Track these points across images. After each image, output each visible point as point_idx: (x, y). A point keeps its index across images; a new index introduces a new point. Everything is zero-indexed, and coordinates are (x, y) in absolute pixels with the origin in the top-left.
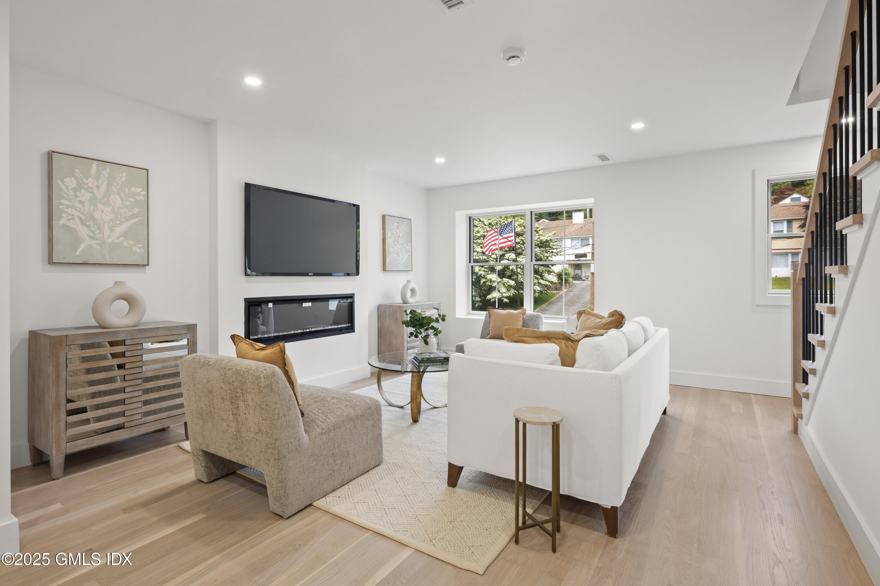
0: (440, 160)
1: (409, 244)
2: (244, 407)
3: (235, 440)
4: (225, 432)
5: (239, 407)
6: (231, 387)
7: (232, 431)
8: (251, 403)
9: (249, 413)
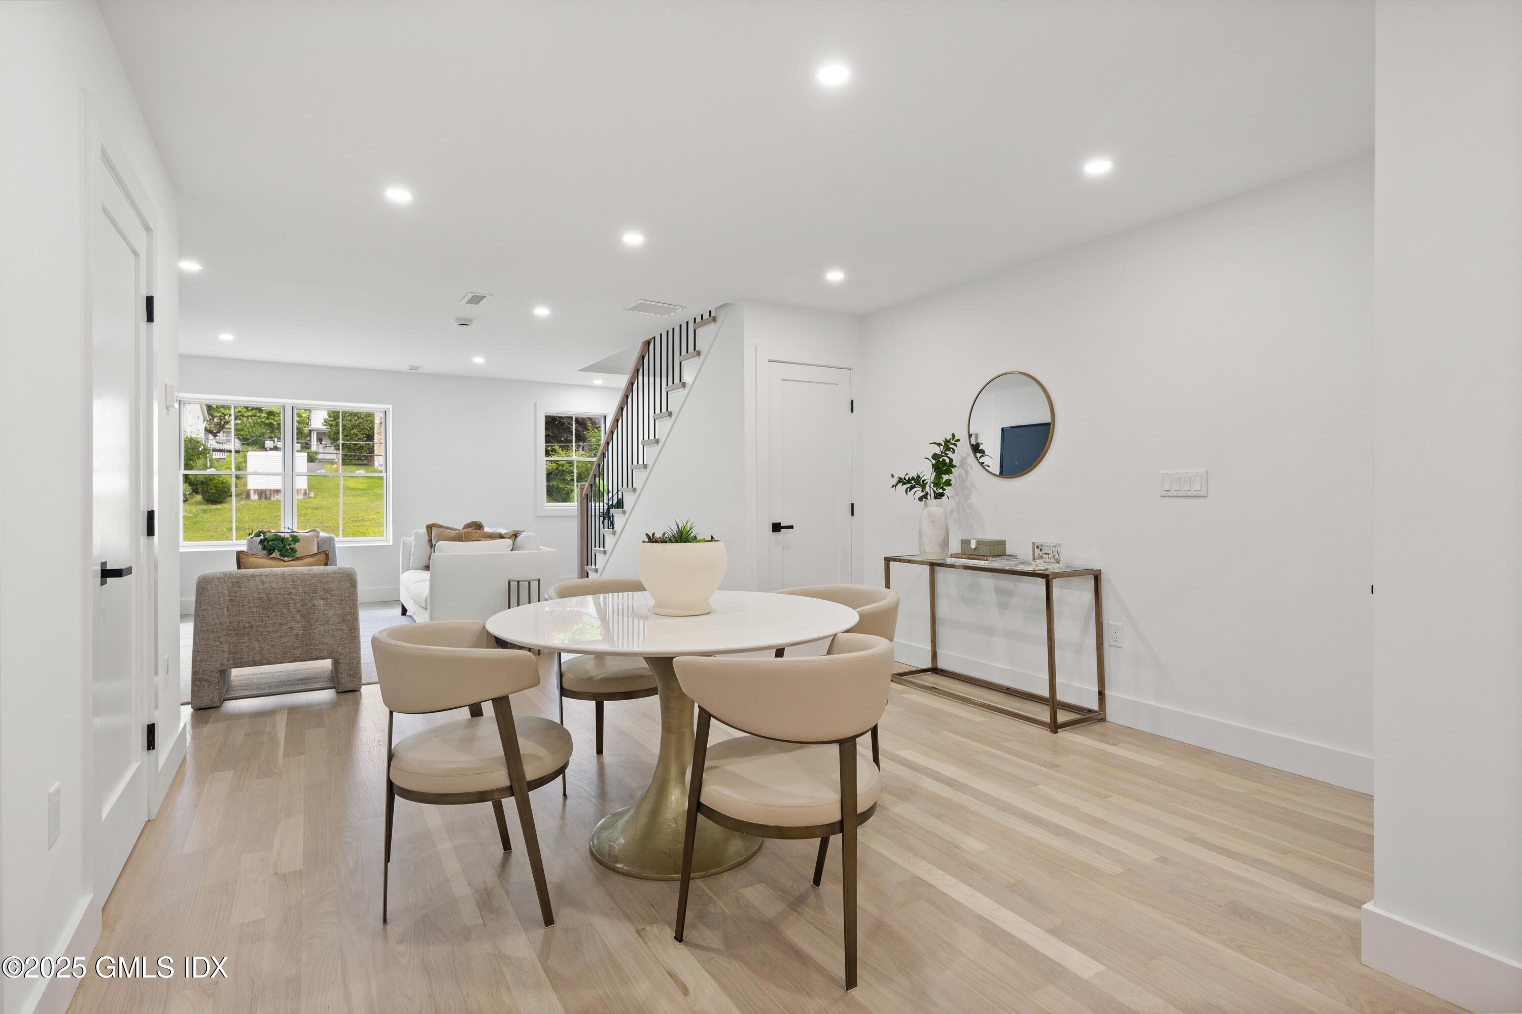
2: (324, 604)
3: (300, 639)
4: (281, 637)
5: (315, 606)
6: (307, 589)
7: (296, 632)
8: (337, 598)
9: (330, 609)
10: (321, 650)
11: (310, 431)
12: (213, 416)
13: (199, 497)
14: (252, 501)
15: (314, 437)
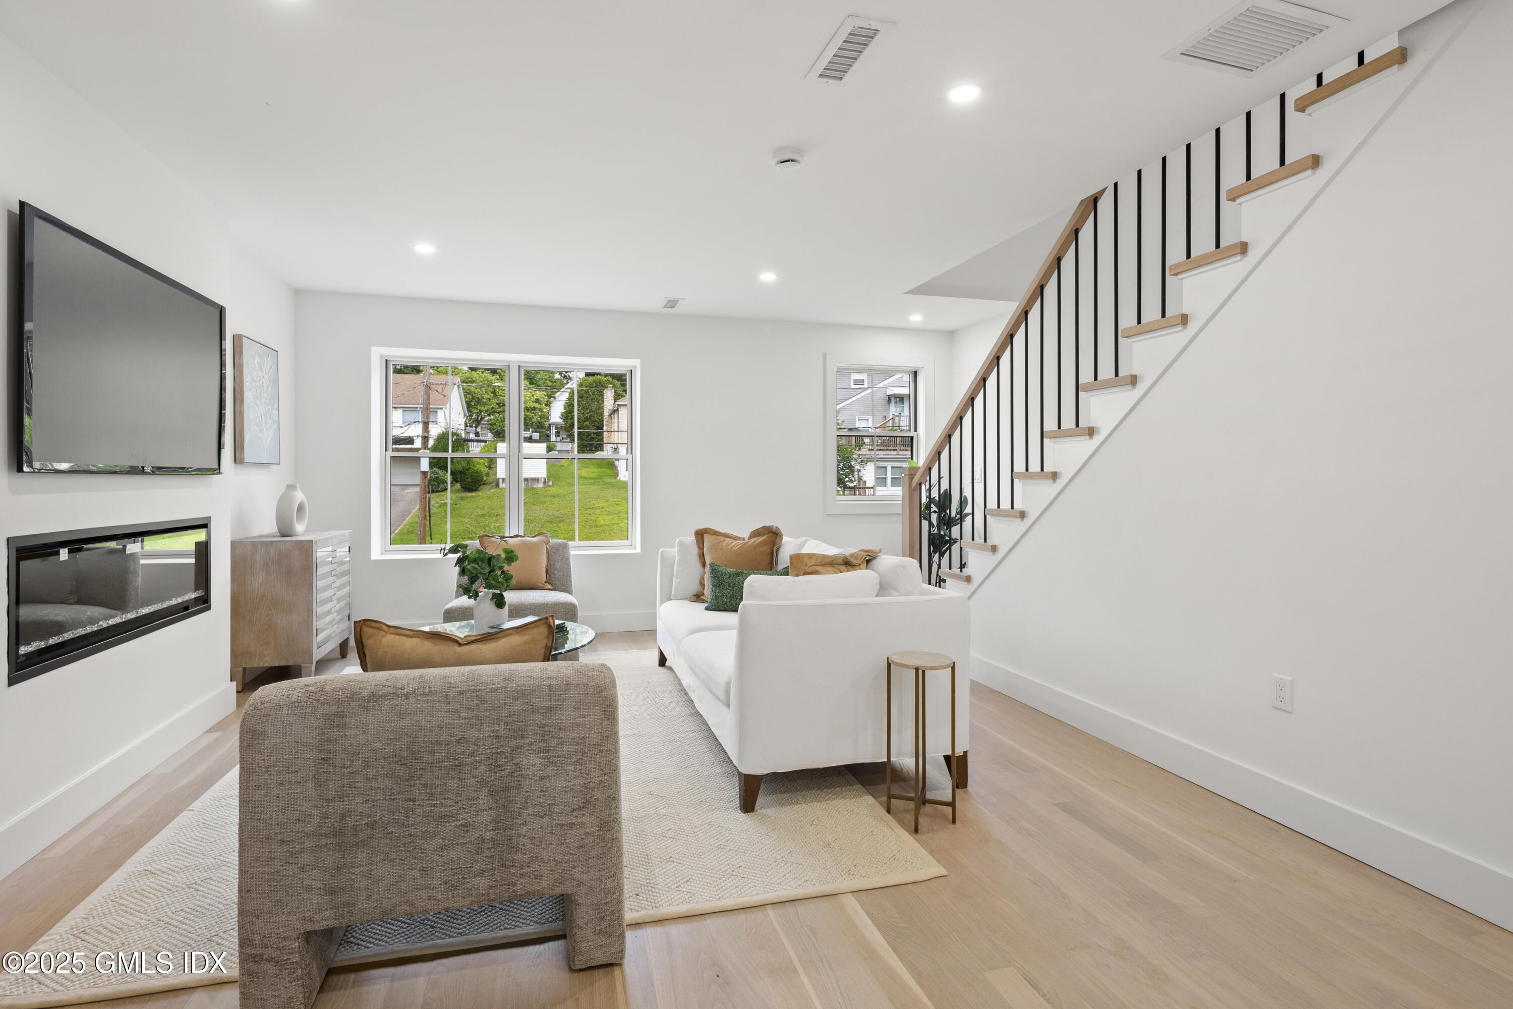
0: (425, 248)
1: (276, 405)
2: (542, 764)
3: (487, 853)
4: (443, 848)
5: (521, 770)
6: (501, 729)
7: (477, 833)
8: (572, 748)
9: (556, 775)
10: (536, 877)
11: (550, 425)
12: (471, 412)
13: (458, 486)
14: (500, 489)
15: (553, 430)
